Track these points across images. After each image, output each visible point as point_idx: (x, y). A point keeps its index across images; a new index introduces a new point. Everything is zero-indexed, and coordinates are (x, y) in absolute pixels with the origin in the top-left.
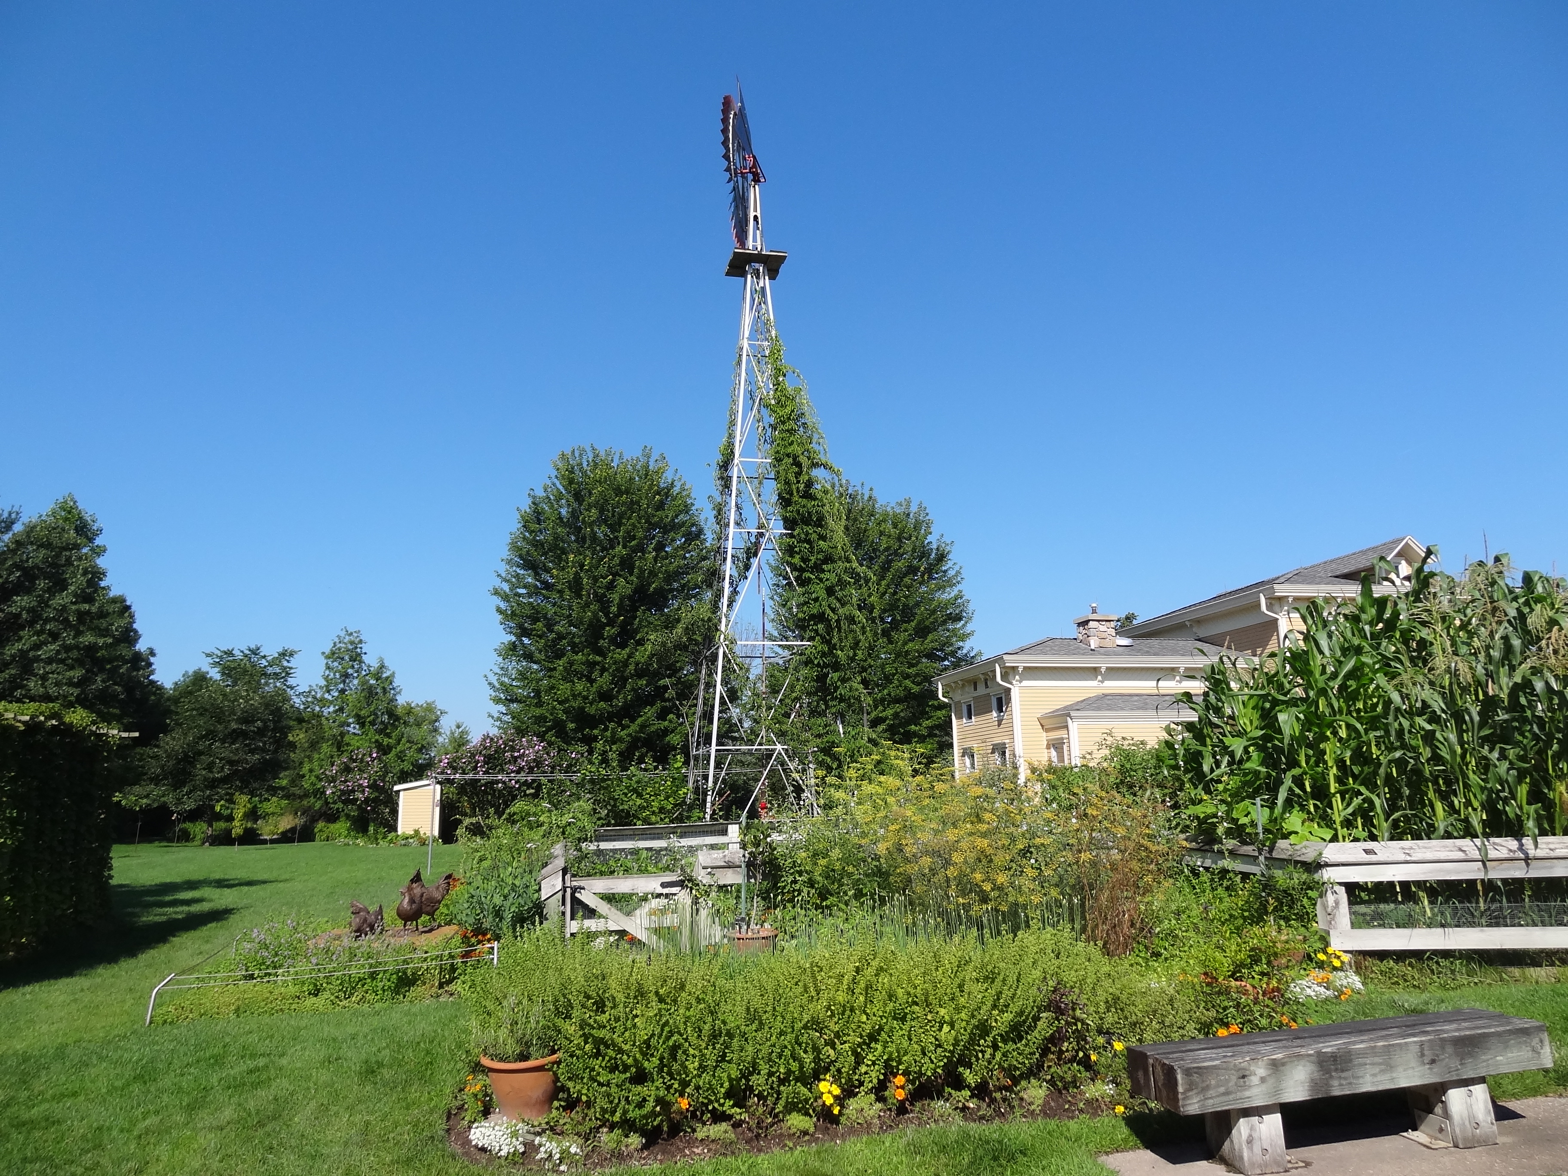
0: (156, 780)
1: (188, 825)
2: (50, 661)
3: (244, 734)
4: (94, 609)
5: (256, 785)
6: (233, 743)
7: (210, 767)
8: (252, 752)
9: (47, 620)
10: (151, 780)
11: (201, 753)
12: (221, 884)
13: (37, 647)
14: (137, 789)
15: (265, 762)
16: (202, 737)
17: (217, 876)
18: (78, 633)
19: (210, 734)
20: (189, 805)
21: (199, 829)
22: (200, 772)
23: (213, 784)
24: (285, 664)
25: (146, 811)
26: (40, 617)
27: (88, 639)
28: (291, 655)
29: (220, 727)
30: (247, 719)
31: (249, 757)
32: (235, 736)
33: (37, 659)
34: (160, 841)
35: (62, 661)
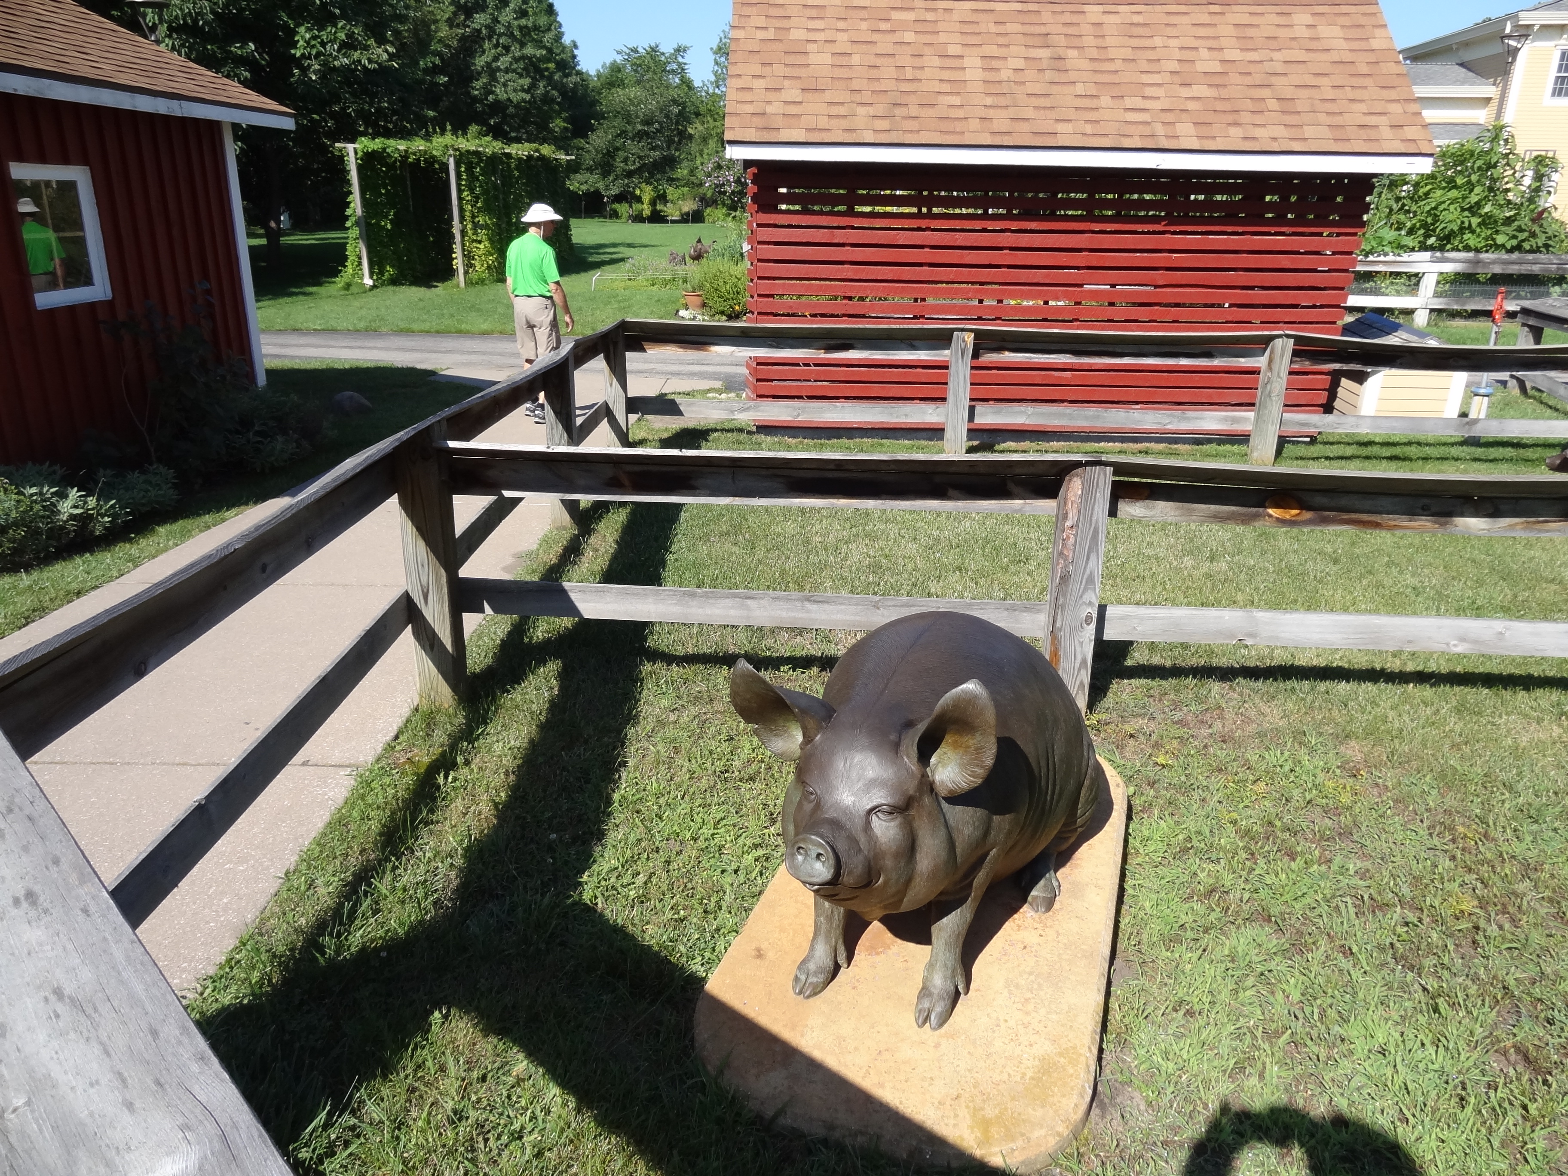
0: (590, 170)
1: (616, 206)
2: (507, 71)
3: (647, 134)
4: (530, 24)
5: (659, 176)
6: (639, 142)
7: (625, 160)
8: (654, 149)
9: (500, 35)
10: (587, 169)
11: (618, 149)
12: (630, 245)
13: (496, 59)
14: (578, 176)
15: (665, 158)
16: (618, 135)
17: (629, 241)
18: (522, 45)
19: (623, 134)
20: (615, 191)
21: (623, 208)
22: (619, 165)
23: (629, 174)
24: (680, 59)
25: (587, 194)
26: (494, 32)
27: (529, 50)
28: (685, 51)
29: (629, 128)
30: (648, 122)
31: (652, 153)
32: (640, 136)
33: (498, 69)
34: (599, 217)
35: (514, 71)
